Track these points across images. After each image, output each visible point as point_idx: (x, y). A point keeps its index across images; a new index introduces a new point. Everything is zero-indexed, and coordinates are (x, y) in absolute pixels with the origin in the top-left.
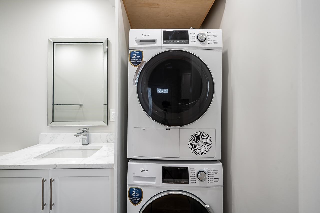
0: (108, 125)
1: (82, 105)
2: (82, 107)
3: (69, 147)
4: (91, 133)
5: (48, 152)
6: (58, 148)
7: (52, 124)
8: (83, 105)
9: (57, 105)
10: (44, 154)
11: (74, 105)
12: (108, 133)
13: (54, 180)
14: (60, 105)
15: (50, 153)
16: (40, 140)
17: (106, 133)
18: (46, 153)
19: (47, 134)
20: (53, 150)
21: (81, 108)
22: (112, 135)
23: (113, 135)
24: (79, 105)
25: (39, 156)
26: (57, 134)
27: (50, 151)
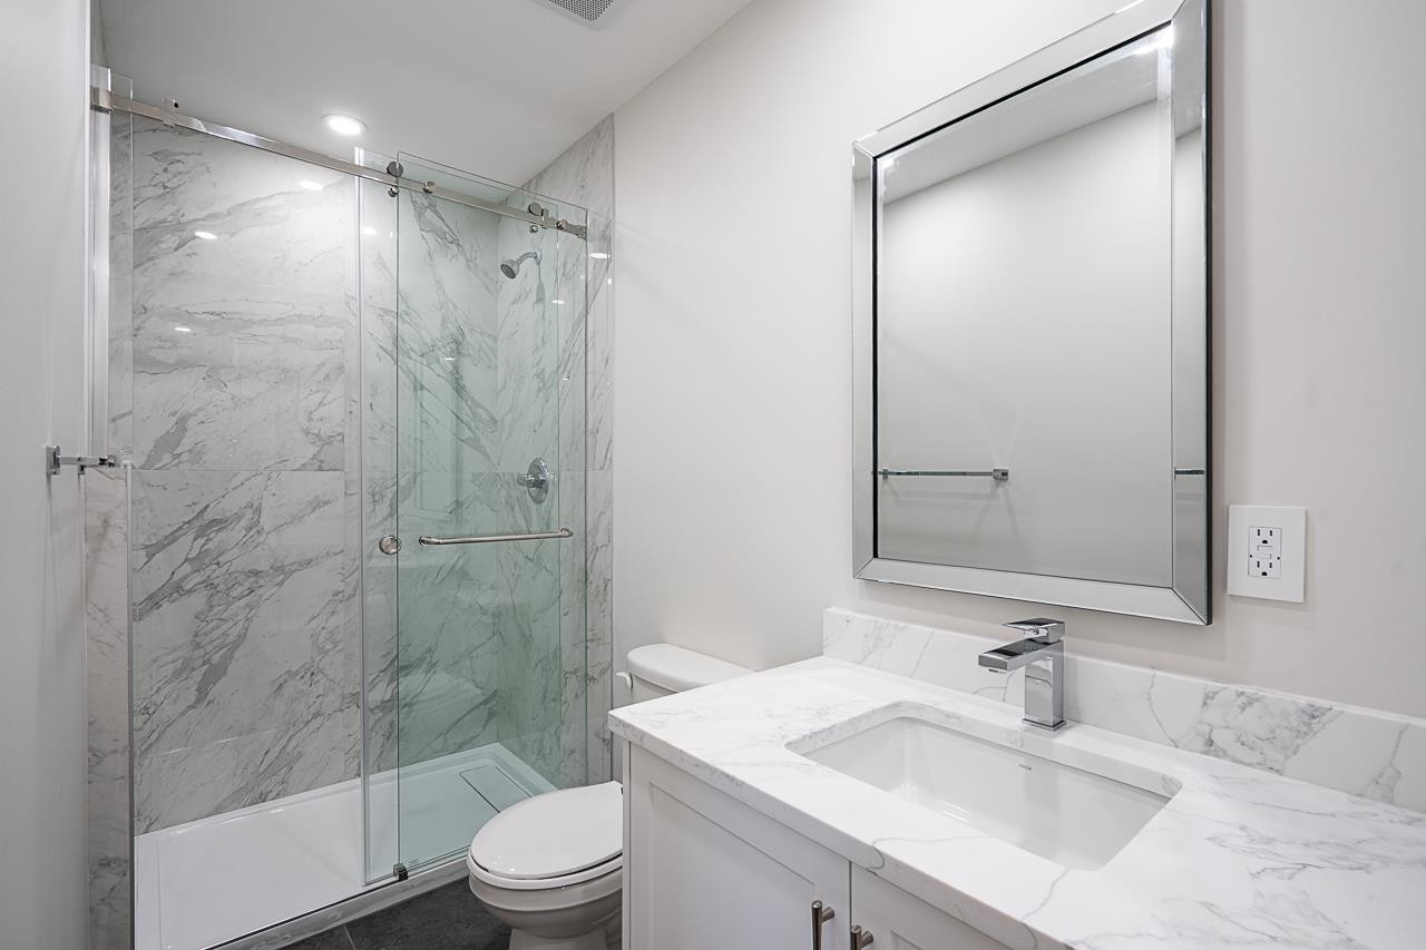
0: (1209, 622)
1: (1005, 474)
2: (1007, 484)
3: (948, 716)
4: (1081, 658)
5: (851, 722)
6: (897, 705)
7: (870, 572)
8: (1010, 474)
9: (899, 474)
10: (830, 730)
11: (964, 474)
12: (1213, 685)
13: (870, 940)
14: (908, 474)
15: (859, 730)
16: (825, 636)
17: (1202, 682)
18: (842, 724)
19: (850, 613)
20: (874, 712)
21: (1000, 490)
22: (1250, 704)
23: (1257, 706)
24: (990, 474)
25: (810, 737)
26: (893, 622)
27: (859, 719)
